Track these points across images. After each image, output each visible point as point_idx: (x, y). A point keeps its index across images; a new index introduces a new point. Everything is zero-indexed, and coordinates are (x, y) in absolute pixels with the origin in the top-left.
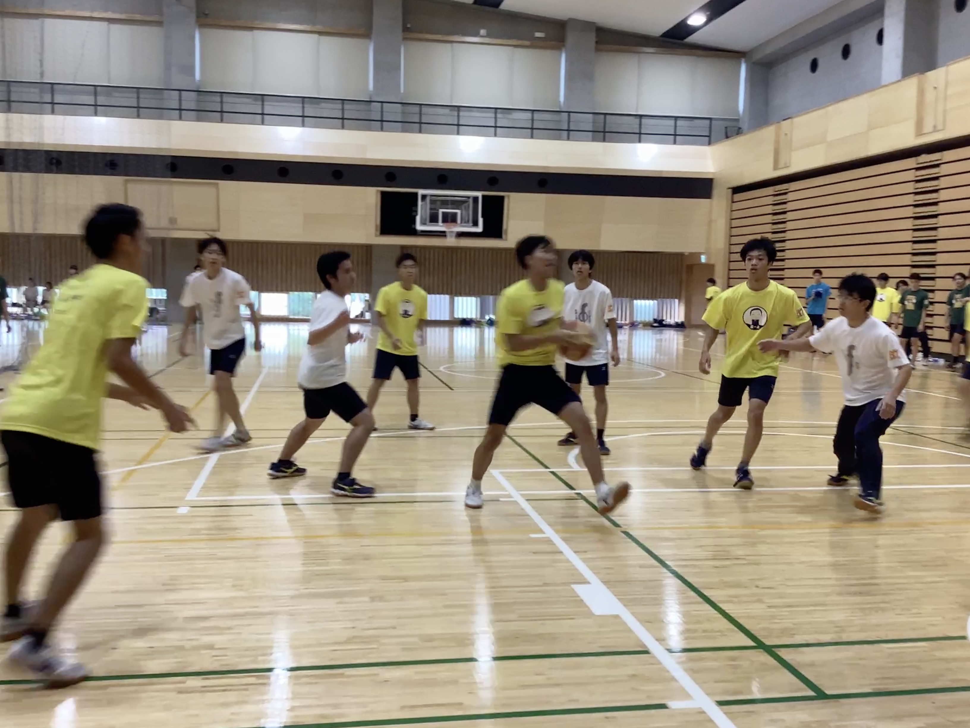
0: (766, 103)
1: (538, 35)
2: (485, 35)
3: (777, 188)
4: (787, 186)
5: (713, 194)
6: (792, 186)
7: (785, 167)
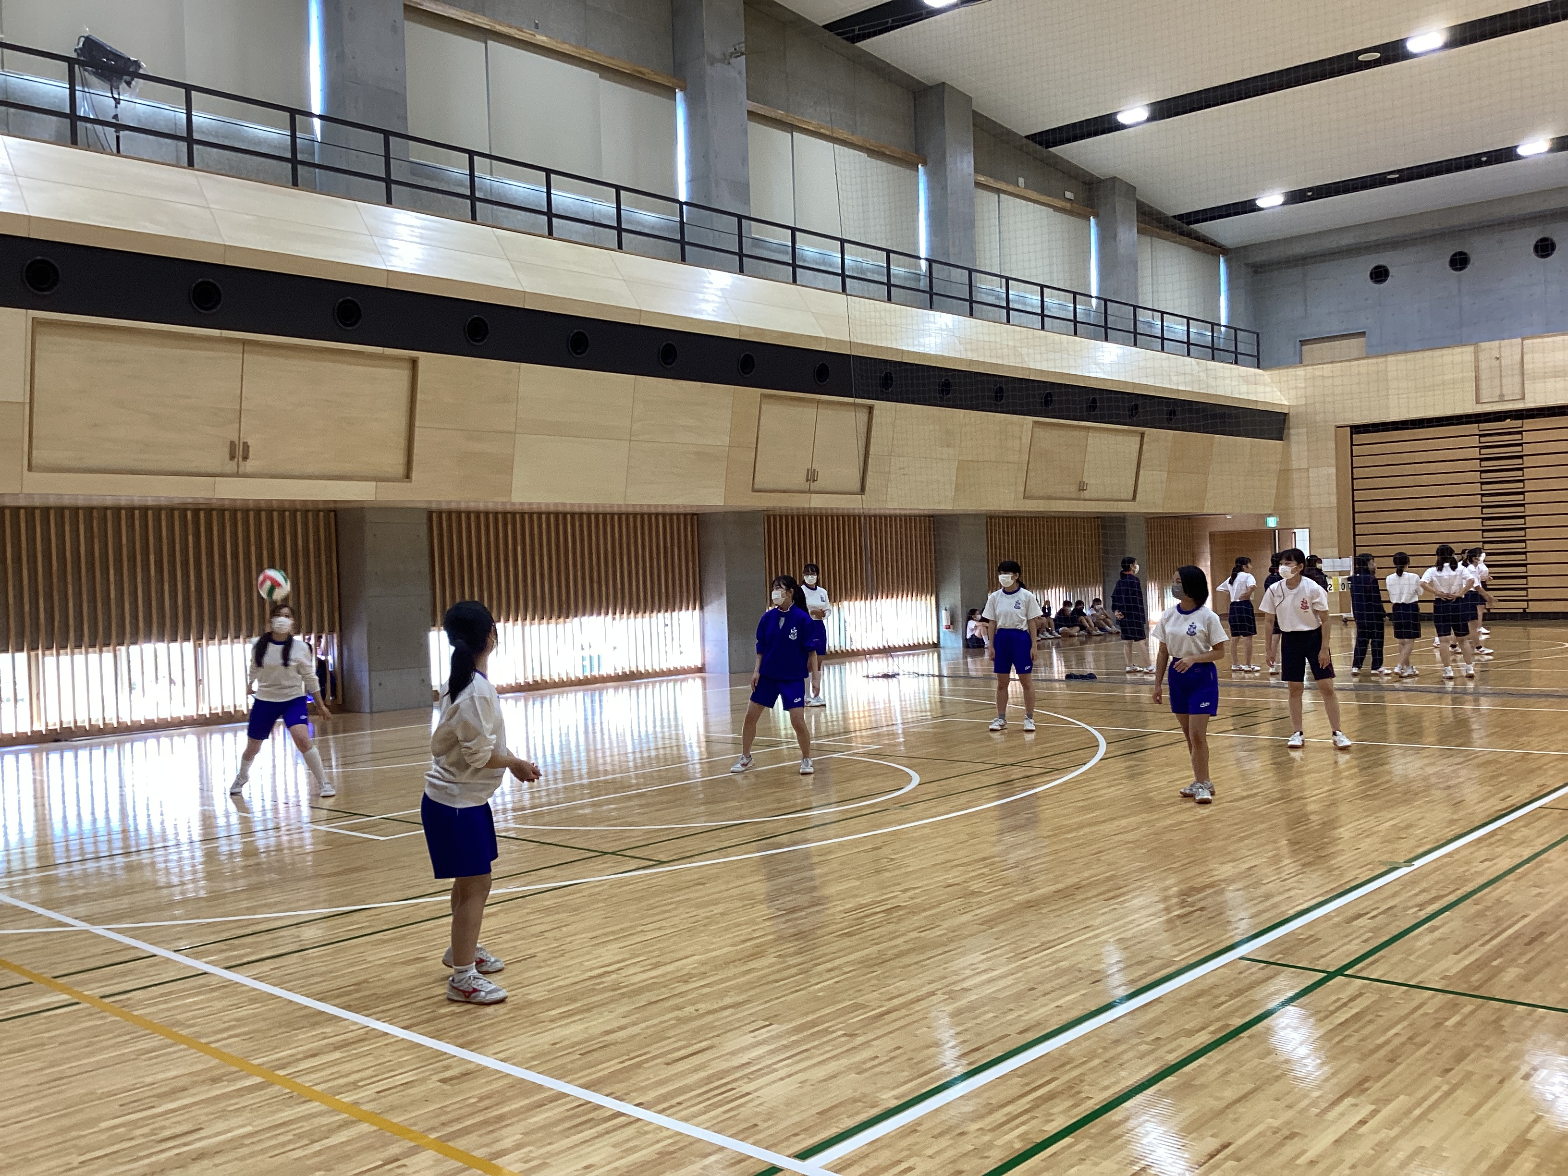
1: (1069, 195)
3: (1483, 426)
4: (1518, 423)
5: (1289, 435)
6: (1531, 424)
7: (1503, 400)
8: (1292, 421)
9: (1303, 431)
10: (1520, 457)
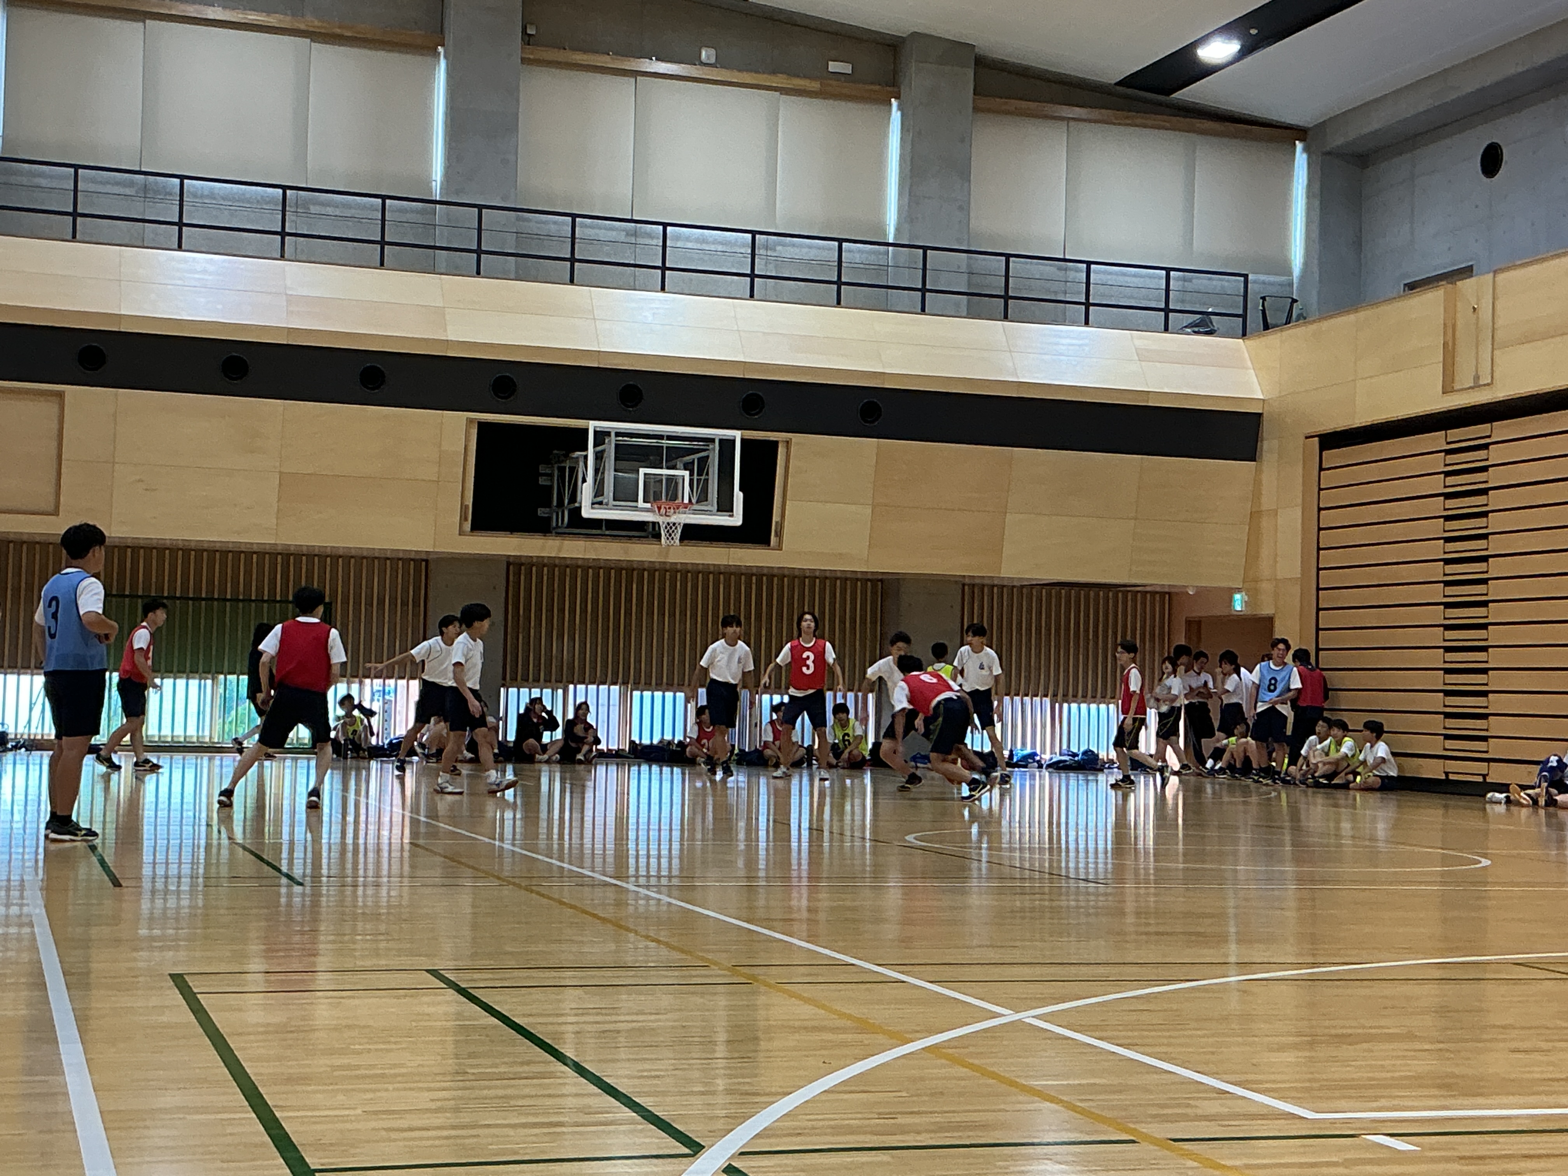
0: (1358, 244)
1: (833, 66)
2: (713, 60)
4: (1486, 429)
5: (1261, 450)
6: (1502, 429)
7: (1477, 386)
8: (1266, 427)
9: (1275, 443)
10: (1484, 492)
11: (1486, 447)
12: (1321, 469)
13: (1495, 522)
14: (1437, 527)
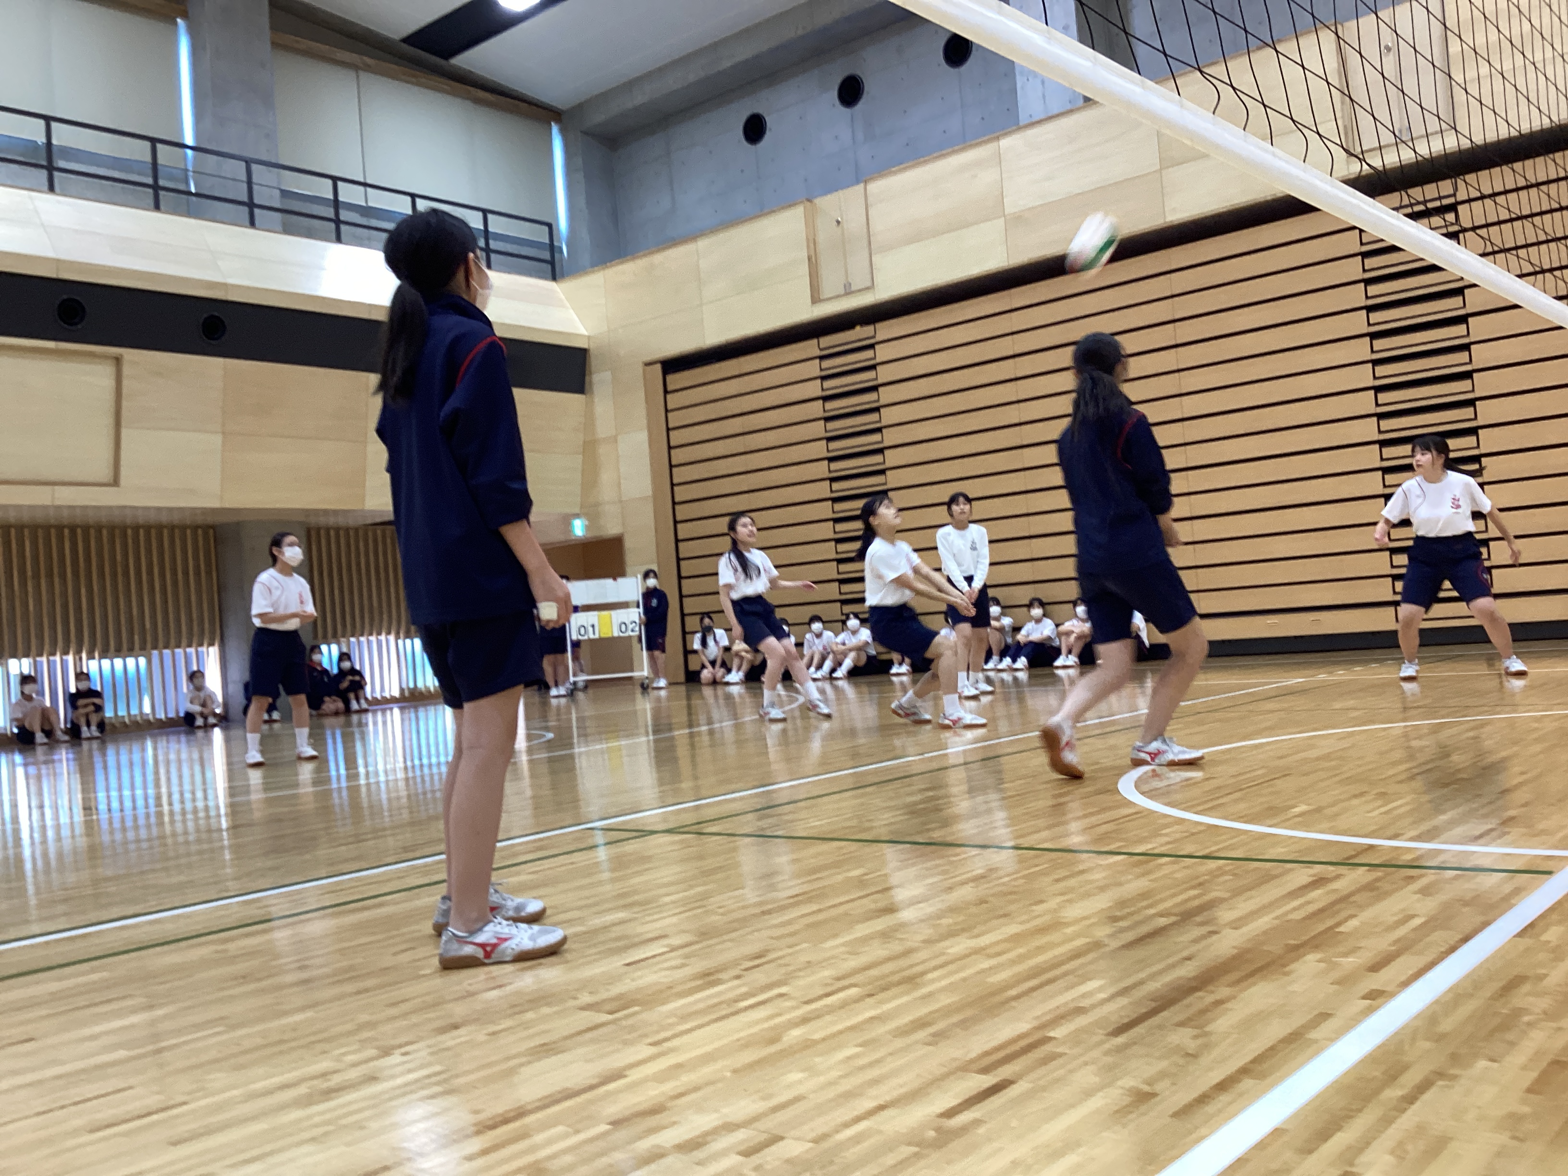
0: (615, 216)
3: (827, 341)
4: (868, 330)
5: (591, 382)
6: (885, 329)
7: (848, 292)
8: (594, 362)
9: (607, 376)
10: (874, 388)
11: (872, 346)
12: (666, 392)
13: (889, 416)
14: (818, 429)
